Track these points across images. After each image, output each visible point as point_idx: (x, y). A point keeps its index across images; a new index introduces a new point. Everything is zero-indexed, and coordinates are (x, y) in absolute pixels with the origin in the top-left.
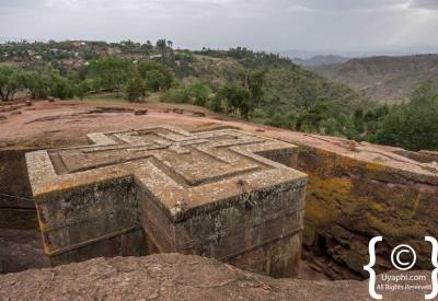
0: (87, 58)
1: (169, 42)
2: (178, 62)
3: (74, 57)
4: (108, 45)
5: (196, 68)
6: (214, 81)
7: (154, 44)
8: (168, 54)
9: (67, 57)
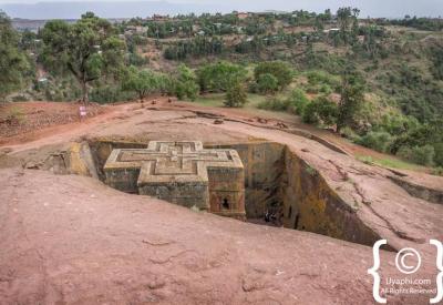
0: (250, 33)
1: (356, 10)
2: (361, 38)
3: (236, 33)
4: (276, 17)
5: (386, 46)
6: (411, 65)
7: (334, 13)
8: (351, 25)
9: (229, 32)
